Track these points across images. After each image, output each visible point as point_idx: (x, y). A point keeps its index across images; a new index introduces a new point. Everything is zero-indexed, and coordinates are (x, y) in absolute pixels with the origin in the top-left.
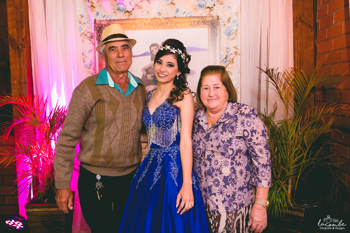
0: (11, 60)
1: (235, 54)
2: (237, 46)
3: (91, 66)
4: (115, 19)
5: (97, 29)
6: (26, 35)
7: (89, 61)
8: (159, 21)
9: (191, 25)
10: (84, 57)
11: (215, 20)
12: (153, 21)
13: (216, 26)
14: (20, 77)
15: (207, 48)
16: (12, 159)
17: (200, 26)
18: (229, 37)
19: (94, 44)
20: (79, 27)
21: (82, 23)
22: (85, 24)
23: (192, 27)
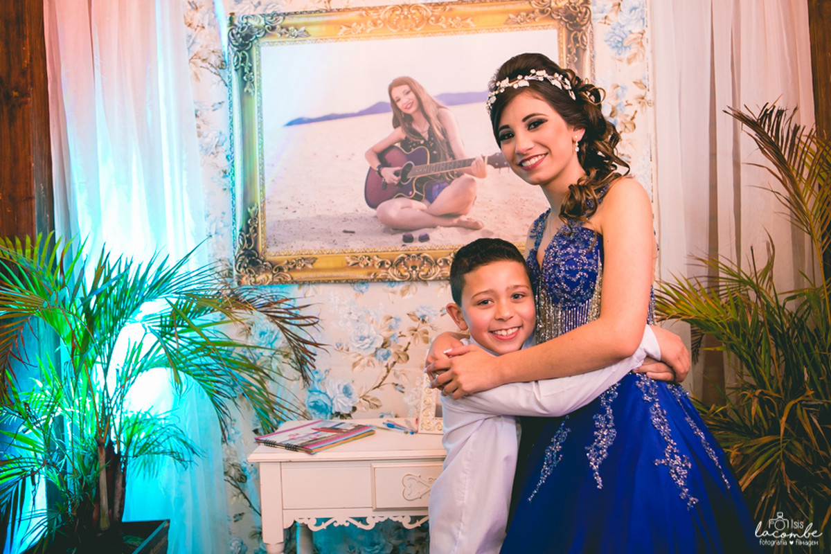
1: (640, 103)
2: (645, 78)
3: (220, 149)
4: (287, 11)
5: (237, 42)
6: (31, 60)
7: (215, 132)
8: (415, 14)
9: (510, 21)
10: (201, 123)
11: (578, 4)
12: (398, 12)
13: (582, 23)
14: (14, 182)
17: (532, 25)
18: (620, 54)
19: (228, 85)
20: (186, 38)
21: (195, 24)
22: (203, 27)
23: (511, 28)
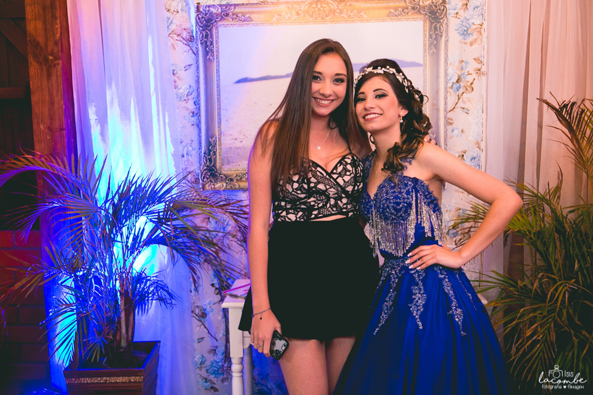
0: (33, 85)
1: (477, 73)
2: (481, 56)
3: (190, 97)
4: (237, 3)
5: (202, 24)
6: (61, 35)
7: (186, 86)
8: (325, 7)
9: (391, 14)
10: (177, 79)
11: (438, 4)
12: (314, 6)
13: (440, 17)
14: (51, 118)
15: (421, 61)
16: (39, 280)
17: (406, 17)
18: (465, 39)
19: (196, 54)
20: (166, 19)
21: (172, 10)
22: (178, 12)
23: (391, 19)
